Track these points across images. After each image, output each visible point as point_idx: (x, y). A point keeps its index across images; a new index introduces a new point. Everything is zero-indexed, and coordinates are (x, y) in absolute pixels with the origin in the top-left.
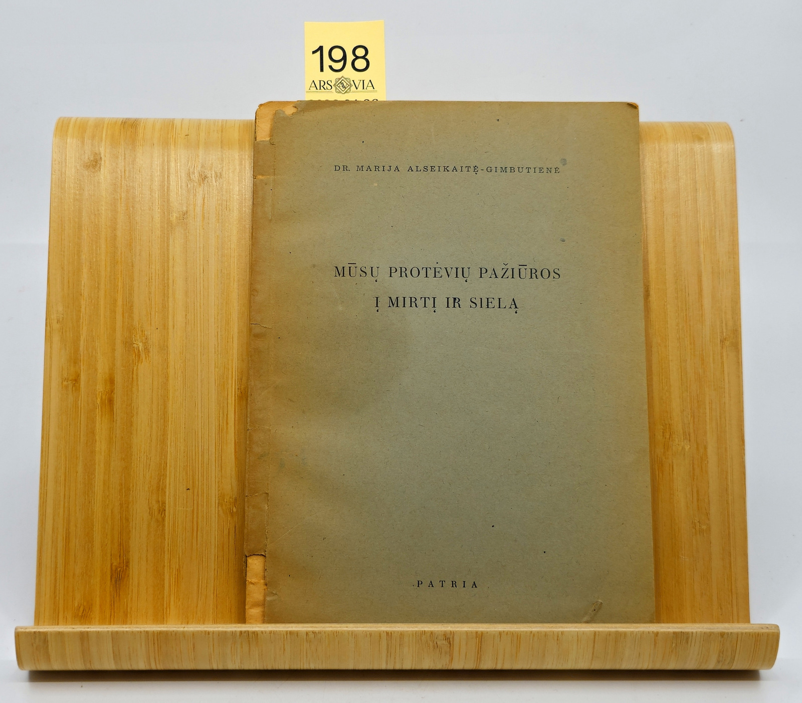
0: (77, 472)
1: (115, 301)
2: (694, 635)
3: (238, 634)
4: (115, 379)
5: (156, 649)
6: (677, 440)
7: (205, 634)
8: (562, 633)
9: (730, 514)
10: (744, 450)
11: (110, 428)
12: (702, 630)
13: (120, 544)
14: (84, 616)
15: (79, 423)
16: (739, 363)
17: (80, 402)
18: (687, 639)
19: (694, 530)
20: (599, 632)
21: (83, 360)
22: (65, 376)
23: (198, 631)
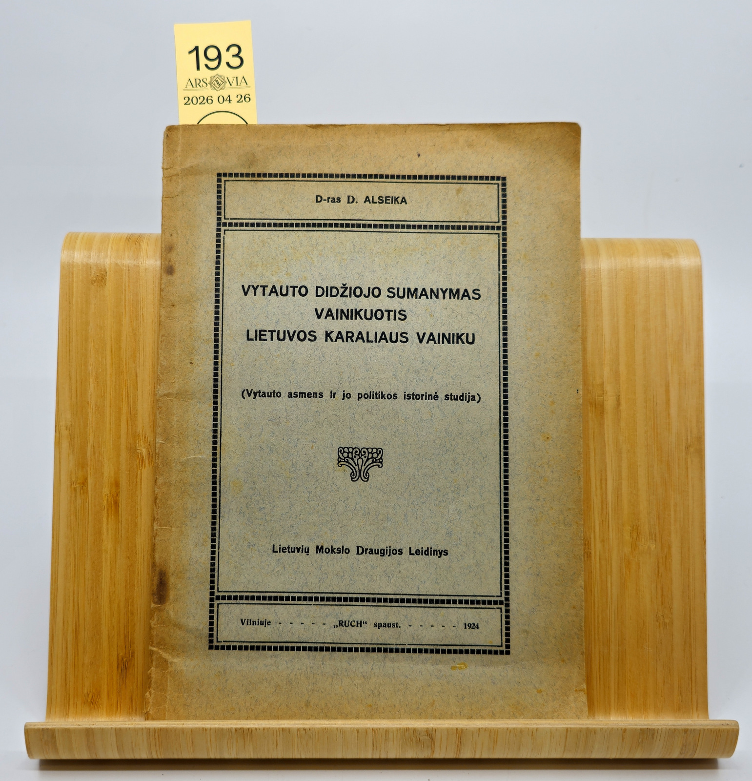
0: (85, 570)
1: (120, 409)
2: (660, 731)
3: (234, 731)
4: (121, 483)
5: (157, 743)
6: (643, 540)
7: (203, 731)
8: (537, 729)
9: (692, 608)
10: (705, 549)
11: (116, 529)
12: (667, 727)
13: (126, 636)
14: (92, 703)
15: (86, 524)
16: (702, 468)
17: (87, 504)
18: (653, 735)
19: (658, 624)
20: (571, 728)
21: (91, 465)
22: (74, 479)
23: (196, 728)
